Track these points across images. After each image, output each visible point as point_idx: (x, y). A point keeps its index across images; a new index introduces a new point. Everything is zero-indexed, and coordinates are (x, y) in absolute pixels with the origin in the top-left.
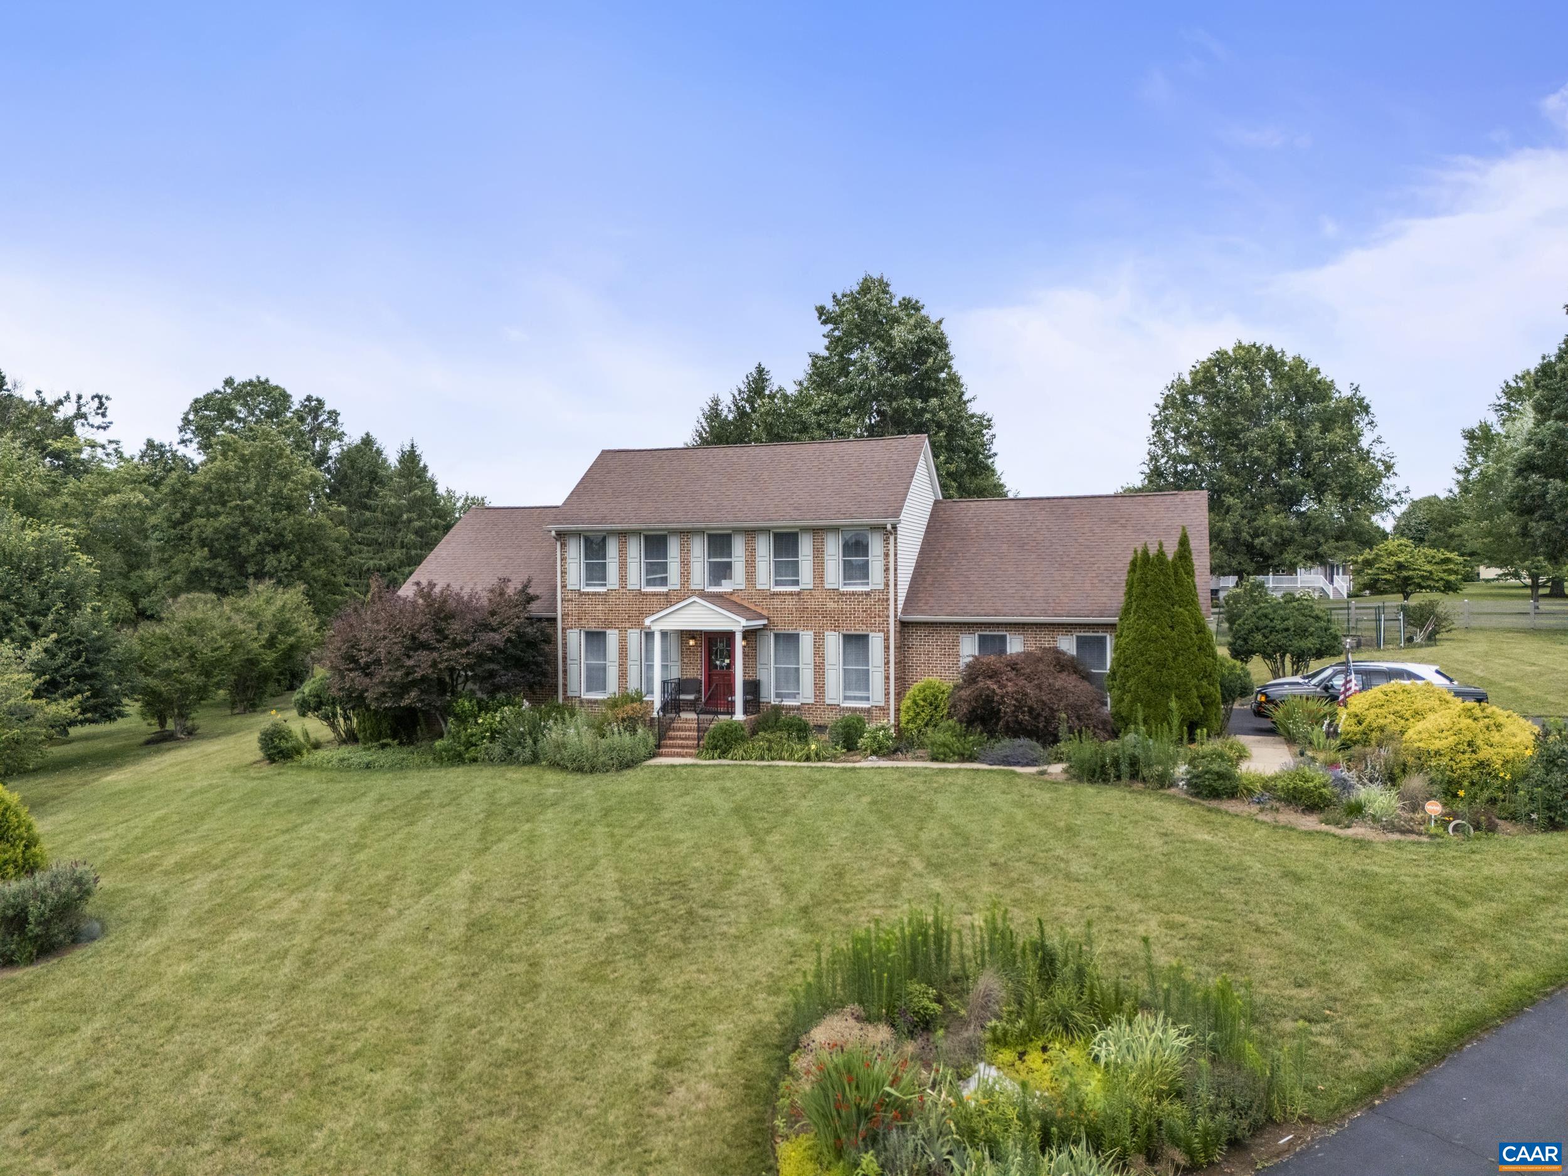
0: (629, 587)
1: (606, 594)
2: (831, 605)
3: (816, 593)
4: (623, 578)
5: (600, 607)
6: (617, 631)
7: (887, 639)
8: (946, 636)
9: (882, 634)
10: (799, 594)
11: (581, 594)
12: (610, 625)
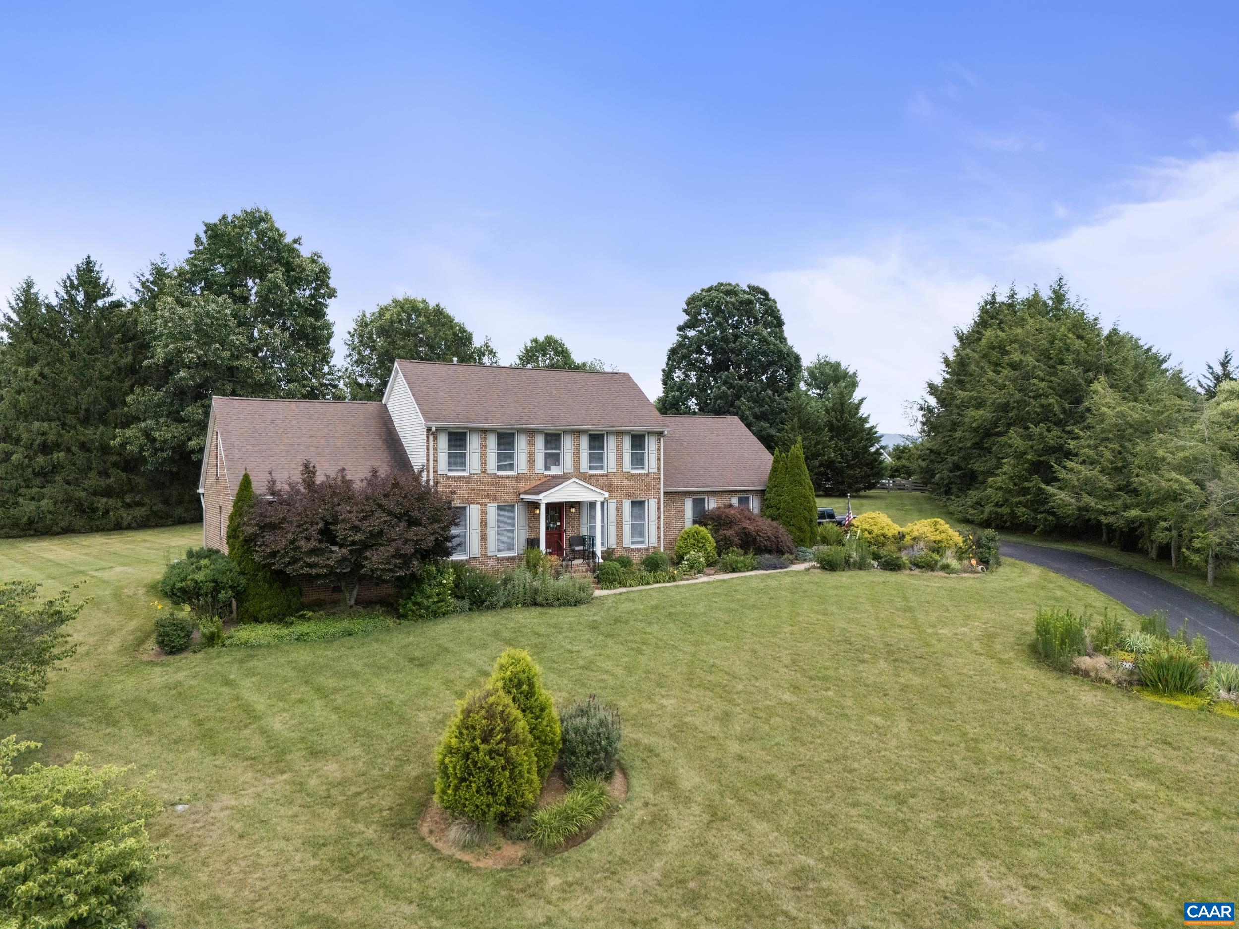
0: (489, 472)
1: (469, 477)
2: (626, 482)
3: (618, 475)
4: (484, 465)
5: (464, 488)
6: (478, 506)
7: (659, 503)
8: (678, 499)
9: (656, 500)
10: (607, 475)
11: (448, 477)
12: (471, 501)
